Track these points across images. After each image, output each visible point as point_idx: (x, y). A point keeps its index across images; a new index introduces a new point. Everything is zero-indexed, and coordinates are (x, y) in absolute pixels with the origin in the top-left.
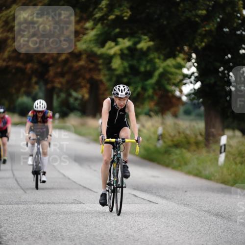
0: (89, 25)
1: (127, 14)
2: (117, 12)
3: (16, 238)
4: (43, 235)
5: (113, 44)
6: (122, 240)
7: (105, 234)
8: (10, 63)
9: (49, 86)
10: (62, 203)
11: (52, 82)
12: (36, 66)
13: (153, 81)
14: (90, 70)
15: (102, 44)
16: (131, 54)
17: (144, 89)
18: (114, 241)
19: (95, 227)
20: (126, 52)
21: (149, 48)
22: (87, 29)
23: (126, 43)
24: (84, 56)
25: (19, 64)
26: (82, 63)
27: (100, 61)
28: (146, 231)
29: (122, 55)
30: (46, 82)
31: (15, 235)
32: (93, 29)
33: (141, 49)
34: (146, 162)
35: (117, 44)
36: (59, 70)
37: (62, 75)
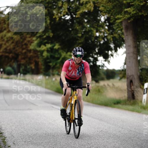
0: (34, 38)
1: (51, 35)
2: (47, 34)
3: (5, 124)
4: (16, 123)
5: (44, 46)
6: (47, 125)
7: (41, 122)
8: (3, 54)
9: (19, 63)
10: (24, 110)
11: (20, 61)
12: (13, 55)
13: (59, 61)
14: (35, 57)
15: (40, 46)
16: (51, 50)
17: (56, 64)
18: (44, 125)
19: (37, 120)
20: (49, 50)
21: (59, 49)
22: (34, 40)
23: (49, 46)
24: (32, 51)
25: (7, 54)
26: (31, 54)
27: (39, 53)
28: (57, 121)
29: (48, 51)
30: (18, 61)
31: (5, 123)
32: (36, 40)
33: (56, 49)
34: (57, 93)
35: (45, 46)
36: (23, 57)
37: (24, 59)
